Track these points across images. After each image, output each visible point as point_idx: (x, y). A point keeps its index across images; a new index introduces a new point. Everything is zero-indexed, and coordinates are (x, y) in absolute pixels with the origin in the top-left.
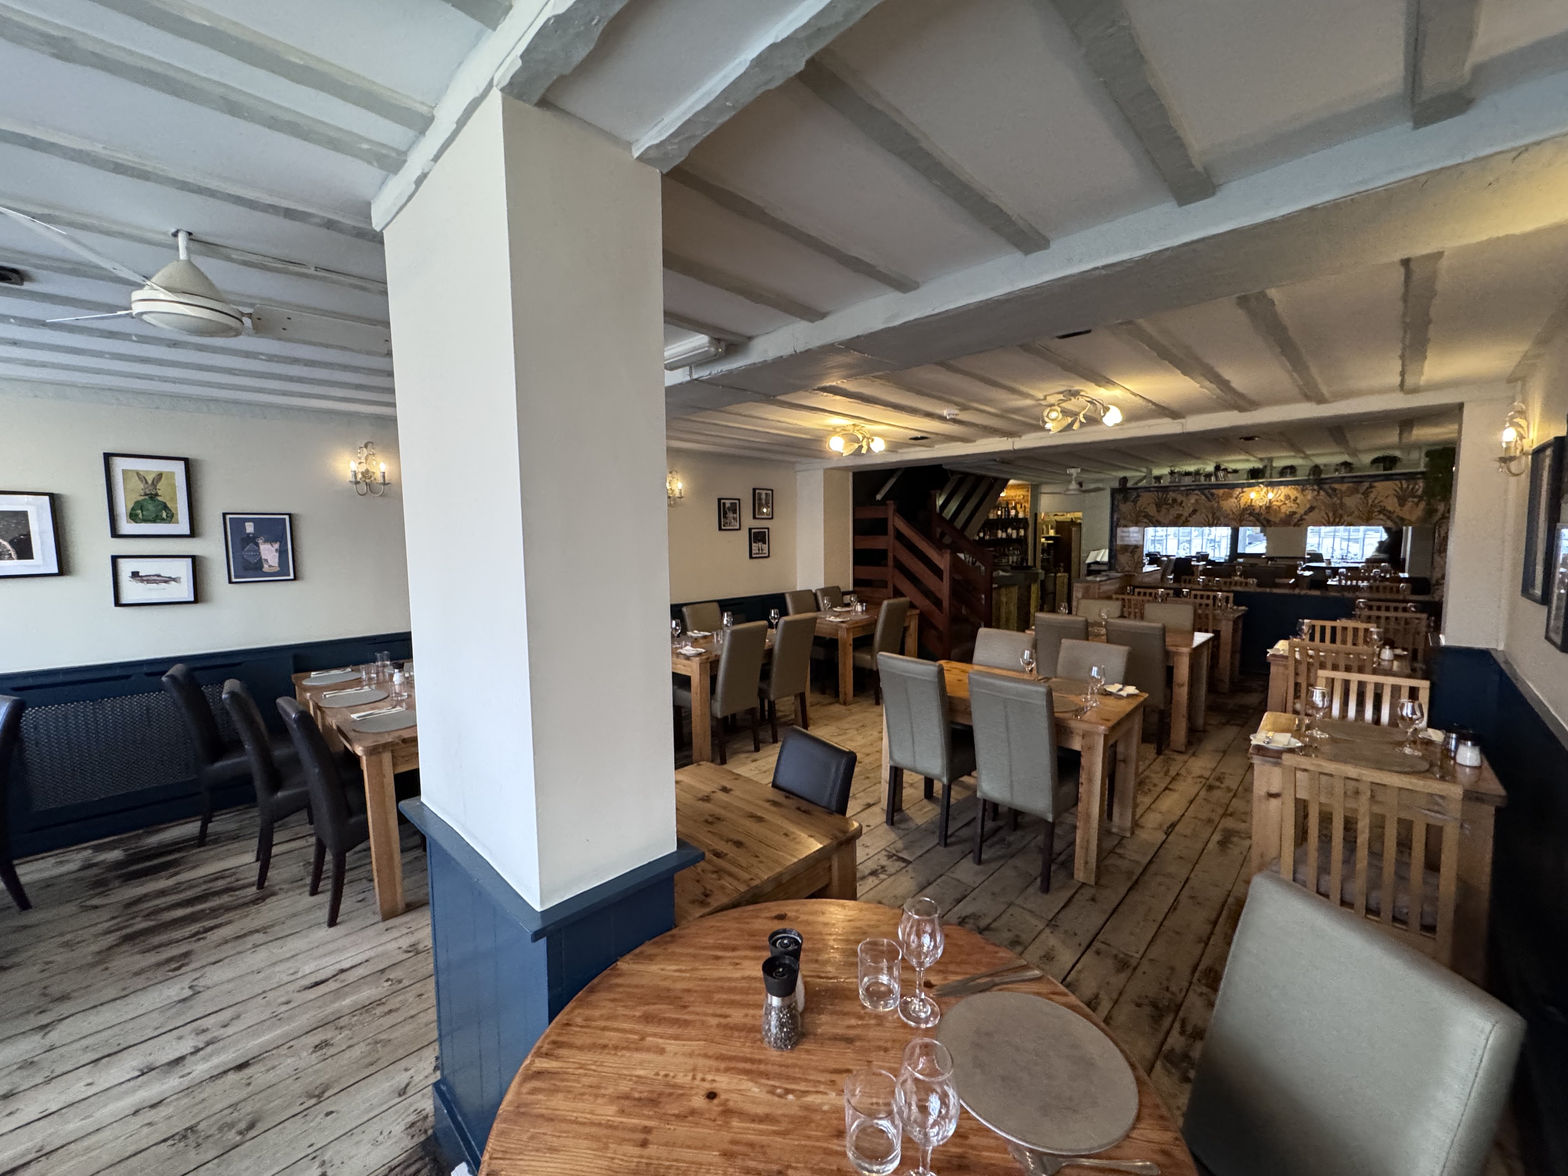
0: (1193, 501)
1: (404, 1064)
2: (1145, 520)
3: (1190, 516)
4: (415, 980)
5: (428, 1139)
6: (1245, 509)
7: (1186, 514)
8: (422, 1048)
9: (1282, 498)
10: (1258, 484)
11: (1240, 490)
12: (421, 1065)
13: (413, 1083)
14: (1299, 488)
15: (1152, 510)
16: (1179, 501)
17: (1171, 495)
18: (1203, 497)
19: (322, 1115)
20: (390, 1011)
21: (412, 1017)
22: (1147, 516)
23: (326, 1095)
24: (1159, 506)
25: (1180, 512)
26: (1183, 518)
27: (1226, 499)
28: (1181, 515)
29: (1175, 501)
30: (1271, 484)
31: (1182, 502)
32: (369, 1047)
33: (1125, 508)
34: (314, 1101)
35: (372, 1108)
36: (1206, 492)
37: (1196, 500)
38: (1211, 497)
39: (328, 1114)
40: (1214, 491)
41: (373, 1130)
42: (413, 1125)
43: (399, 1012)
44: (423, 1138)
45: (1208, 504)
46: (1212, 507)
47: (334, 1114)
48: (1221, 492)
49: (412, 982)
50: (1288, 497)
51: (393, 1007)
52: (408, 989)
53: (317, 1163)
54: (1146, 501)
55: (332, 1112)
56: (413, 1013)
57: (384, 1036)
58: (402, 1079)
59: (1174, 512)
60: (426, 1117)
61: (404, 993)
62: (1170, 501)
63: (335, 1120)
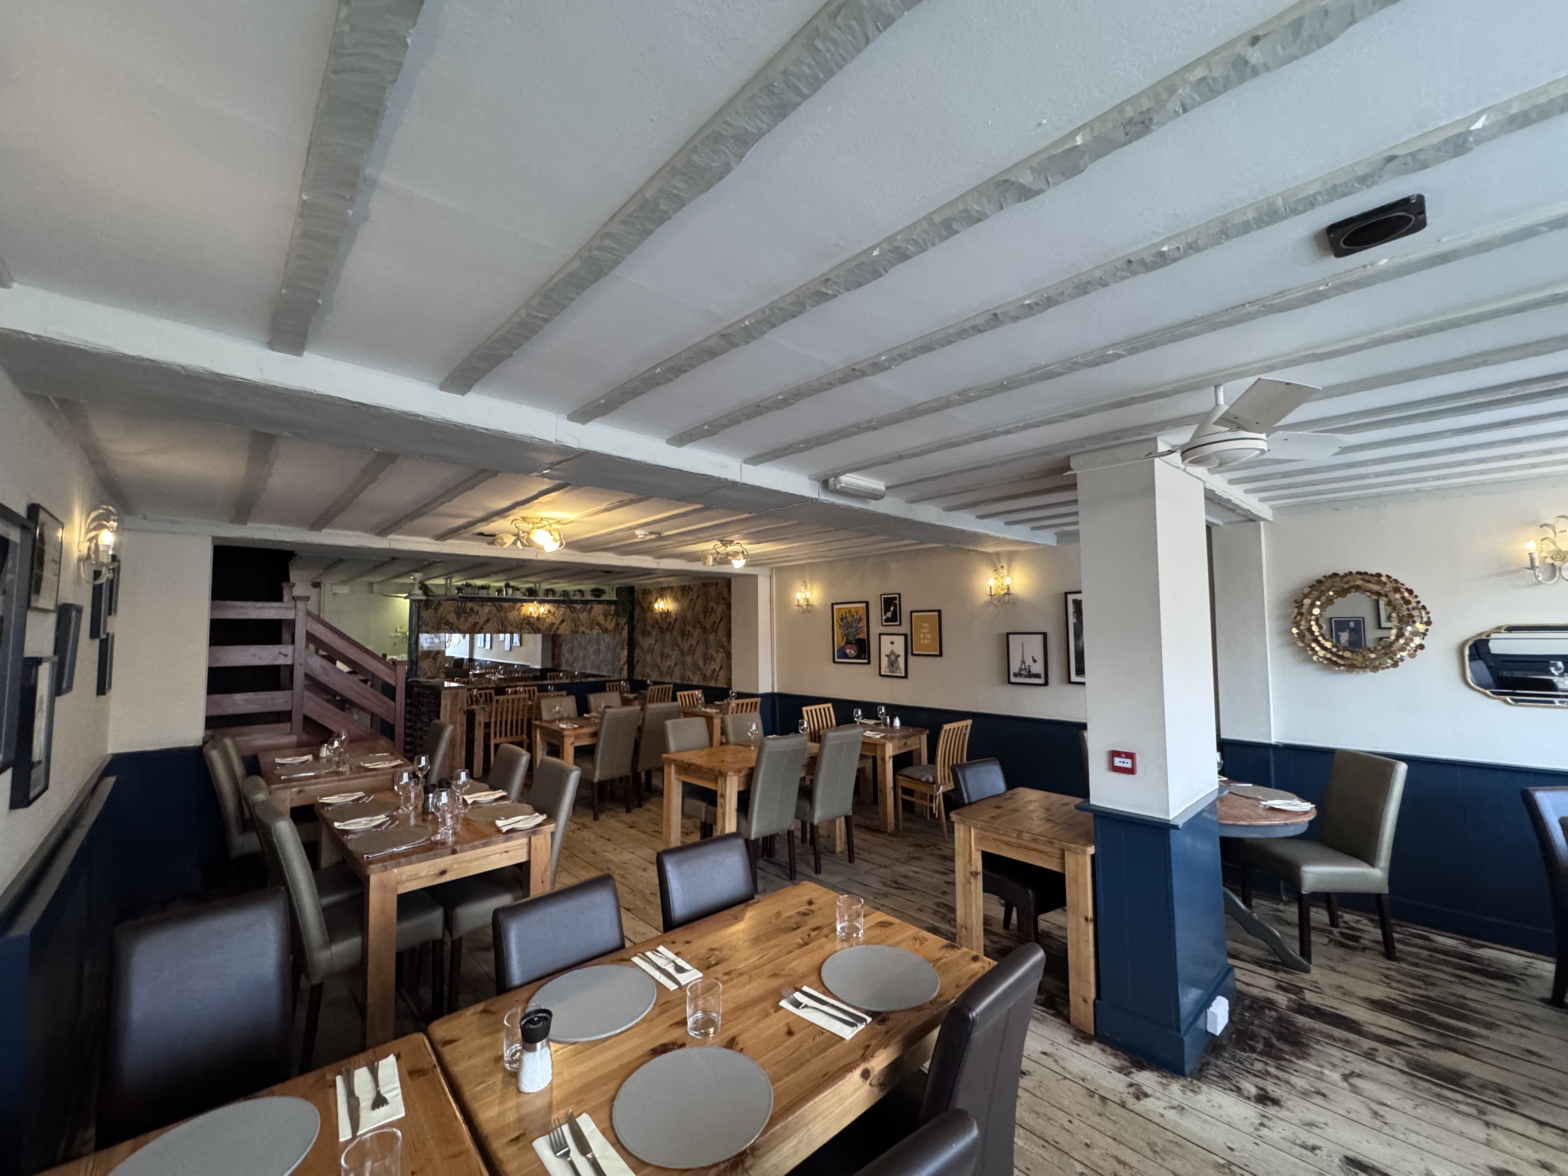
0: (486, 611)
1: (1158, 1120)
2: (447, 627)
3: (485, 624)
4: (1072, 1160)
5: (1193, 1078)
6: (524, 619)
7: (481, 622)
8: (1137, 1114)
9: (546, 612)
10: (532, 601)
11: (519, 604)
12: (1152, 1107)
13: (1169, 1105)
14: (556, 605)
15: (452, 618)
16: (476, 610)
17: (470, 605)
18: (494, 608)
19: (1236, 1153)
20: (1120, 1162)
21: (1115, 1139)
22: (448, 623)
23: (1222, 1162)
24: (458, 614)
25: (477, 620)
26: (479, 625)
27: (510, 611)
28: (477, 623)
29: (472, 610)
30: (541, 602)
31: (478, 612)
32: (1166, 1157)
33: (426, 614)
34: (1234, 1168)
35: (1205, 1121)
36: (497, 604)
37: (489, 611)
38: (500, 609)
39: (1232, 1149)
40: (502, 604)
41: (1215, 1112)
42: (1193, 1091)
43: (1115, 1153)
44: (1195, 1082)
45: (498, 614)
46: (501, 617)
47: (1229, 1145)
48: (507, 605)
49: (1076, 1163)
50: (549, 611)
51: (1115, 1163)
52: (1085, 1162)
53: (1260, 1133)
54: (448, 610)
55: (1229, 1148)
56: (1110, 1140)
57: (1148, 1152)
58: (1171, 1115)
59: (471, 620)
60: (1183, 1086)
61: (1093, 1162)
62: (468, 610)
63: (1232, 1142)
